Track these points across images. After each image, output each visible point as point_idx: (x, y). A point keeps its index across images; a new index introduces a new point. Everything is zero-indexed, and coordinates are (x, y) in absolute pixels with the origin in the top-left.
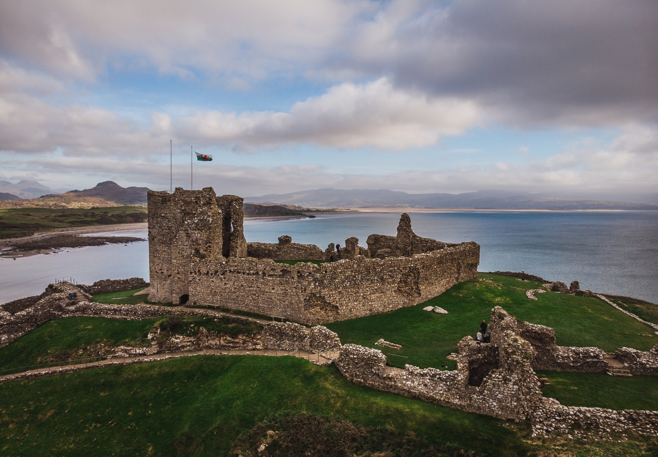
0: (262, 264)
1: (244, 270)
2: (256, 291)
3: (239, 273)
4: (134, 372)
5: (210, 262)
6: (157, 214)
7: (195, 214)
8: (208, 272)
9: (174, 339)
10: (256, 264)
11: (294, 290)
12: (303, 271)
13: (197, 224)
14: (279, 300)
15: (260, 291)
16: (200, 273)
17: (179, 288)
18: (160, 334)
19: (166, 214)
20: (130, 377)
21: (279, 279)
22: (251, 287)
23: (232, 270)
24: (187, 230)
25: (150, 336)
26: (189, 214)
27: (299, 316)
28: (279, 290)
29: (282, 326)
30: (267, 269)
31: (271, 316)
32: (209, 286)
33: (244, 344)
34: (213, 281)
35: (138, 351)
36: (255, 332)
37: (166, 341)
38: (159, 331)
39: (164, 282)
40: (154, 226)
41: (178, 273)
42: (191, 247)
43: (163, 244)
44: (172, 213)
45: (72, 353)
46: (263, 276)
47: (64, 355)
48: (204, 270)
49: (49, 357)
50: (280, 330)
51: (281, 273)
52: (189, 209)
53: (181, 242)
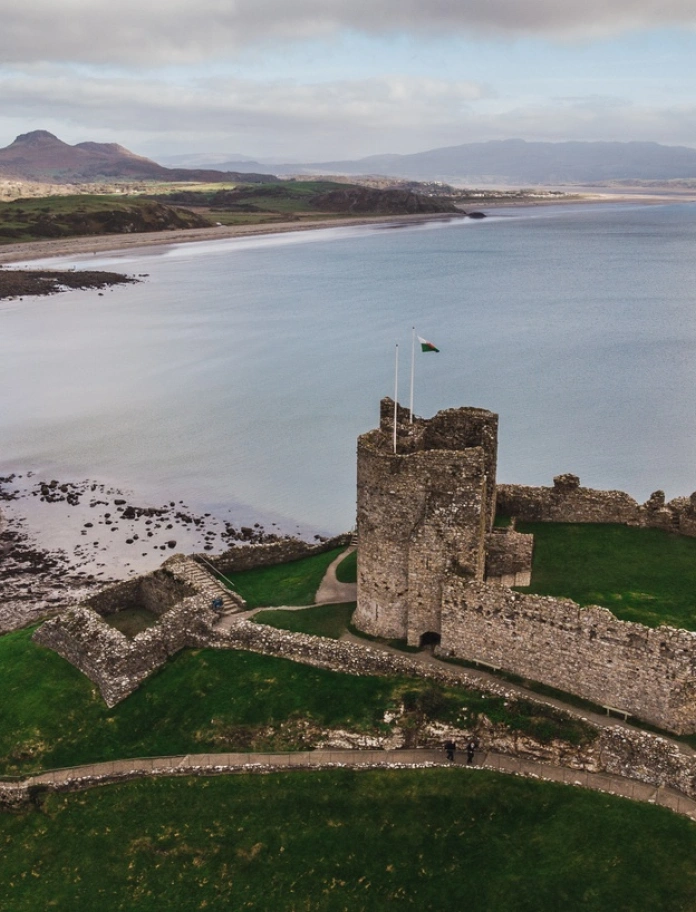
0: (589, 617)
1: (553, 618)
2: (576, 658)
3: (544, 622)
4: (378, 787)
5: (486, 591)
6: (382, 489)
7: (452, 496)
8: (481, 607)
9: (432, 729)
10: (579, 614)
11: (652, 672)
12: (672, 645)
13: (456, 515)
14: (622, 682)
15: (584, 661)
16: (465, 607)
17: (419, 620)
18: (405, 714)
19: (398, 491)
20: (370, 796)
21: (622, 648)
22: (565, 650)
23: (530, 614)
24: (438, 525)
25: (388, 718)
26: (440, 495)
27: (657, 715)
28: (623, 666)
29: (634, 739)
30: (599, 626)
31: (605, 707)
32: (481, 631)
33: (561, 756)
34: (489, 624)
35: (369, 742)
36: (582, 740)
37: (417, 729)
38: (402, 709)
39: (390, 604)
40: (375, 508)
41: (420, 595)
42: (444, 555)
43: (390, 540)
44: (409, 489)
45: (256, 733)
46: (591, 637)
47: (243, 734)
48: (473, 602)
49: (214, 734)
50: (631, 745)
51: (627, 639)
52: (439, 485)
53: (427, 543)
